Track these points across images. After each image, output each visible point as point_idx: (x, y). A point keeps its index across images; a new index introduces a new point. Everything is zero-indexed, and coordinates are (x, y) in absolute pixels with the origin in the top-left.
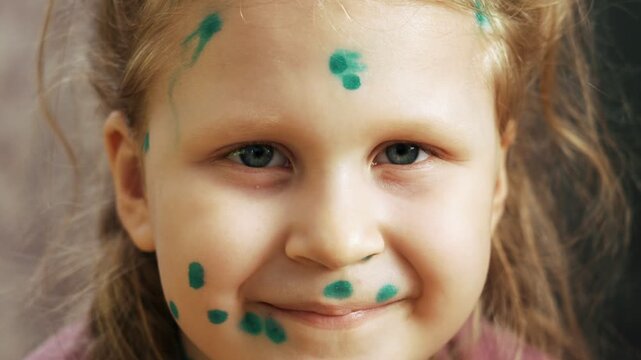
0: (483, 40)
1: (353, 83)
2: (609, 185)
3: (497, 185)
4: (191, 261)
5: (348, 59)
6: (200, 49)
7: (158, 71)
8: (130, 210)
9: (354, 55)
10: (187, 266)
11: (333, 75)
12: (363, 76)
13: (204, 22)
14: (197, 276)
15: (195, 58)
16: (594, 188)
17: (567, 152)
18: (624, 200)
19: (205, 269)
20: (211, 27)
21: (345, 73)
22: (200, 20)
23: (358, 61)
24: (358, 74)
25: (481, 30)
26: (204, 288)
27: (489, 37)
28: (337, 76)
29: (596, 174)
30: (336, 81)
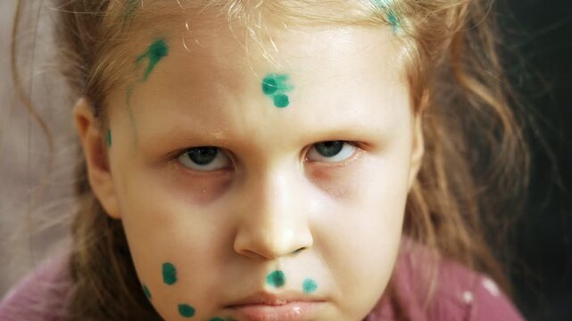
0: (397, 42)
1: (282, 102)
2: (512, 134)
3: (414, 145)
4: (164, 262)
5: (278, 82)
6: (151, 68)
7: (116, 81)
8: (100, 182)
9: (283, 78)
10: (161, 265)
11: (266, 96)
12: (290, 95)
13: (153, 46)
14: (170, 274)
15: (146, 76)
16: (498, 132)
17: (475, 104)
18: (524, 145)
19: (176, 268)
20: (158, 52)
21: (276, 93)
22: (150, 44)
23: (287, 82)
24: (287, 94)
25: (395, 34)
26: (177, 284)
27: (403, 39)
28: (269, 96)
29: (500, 122)
30: (269, 101)
